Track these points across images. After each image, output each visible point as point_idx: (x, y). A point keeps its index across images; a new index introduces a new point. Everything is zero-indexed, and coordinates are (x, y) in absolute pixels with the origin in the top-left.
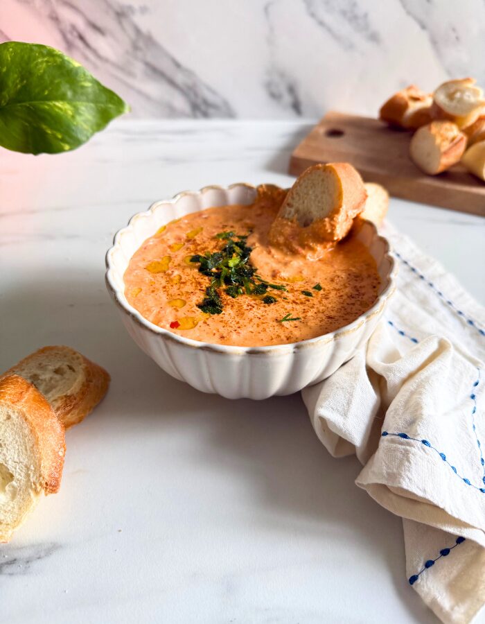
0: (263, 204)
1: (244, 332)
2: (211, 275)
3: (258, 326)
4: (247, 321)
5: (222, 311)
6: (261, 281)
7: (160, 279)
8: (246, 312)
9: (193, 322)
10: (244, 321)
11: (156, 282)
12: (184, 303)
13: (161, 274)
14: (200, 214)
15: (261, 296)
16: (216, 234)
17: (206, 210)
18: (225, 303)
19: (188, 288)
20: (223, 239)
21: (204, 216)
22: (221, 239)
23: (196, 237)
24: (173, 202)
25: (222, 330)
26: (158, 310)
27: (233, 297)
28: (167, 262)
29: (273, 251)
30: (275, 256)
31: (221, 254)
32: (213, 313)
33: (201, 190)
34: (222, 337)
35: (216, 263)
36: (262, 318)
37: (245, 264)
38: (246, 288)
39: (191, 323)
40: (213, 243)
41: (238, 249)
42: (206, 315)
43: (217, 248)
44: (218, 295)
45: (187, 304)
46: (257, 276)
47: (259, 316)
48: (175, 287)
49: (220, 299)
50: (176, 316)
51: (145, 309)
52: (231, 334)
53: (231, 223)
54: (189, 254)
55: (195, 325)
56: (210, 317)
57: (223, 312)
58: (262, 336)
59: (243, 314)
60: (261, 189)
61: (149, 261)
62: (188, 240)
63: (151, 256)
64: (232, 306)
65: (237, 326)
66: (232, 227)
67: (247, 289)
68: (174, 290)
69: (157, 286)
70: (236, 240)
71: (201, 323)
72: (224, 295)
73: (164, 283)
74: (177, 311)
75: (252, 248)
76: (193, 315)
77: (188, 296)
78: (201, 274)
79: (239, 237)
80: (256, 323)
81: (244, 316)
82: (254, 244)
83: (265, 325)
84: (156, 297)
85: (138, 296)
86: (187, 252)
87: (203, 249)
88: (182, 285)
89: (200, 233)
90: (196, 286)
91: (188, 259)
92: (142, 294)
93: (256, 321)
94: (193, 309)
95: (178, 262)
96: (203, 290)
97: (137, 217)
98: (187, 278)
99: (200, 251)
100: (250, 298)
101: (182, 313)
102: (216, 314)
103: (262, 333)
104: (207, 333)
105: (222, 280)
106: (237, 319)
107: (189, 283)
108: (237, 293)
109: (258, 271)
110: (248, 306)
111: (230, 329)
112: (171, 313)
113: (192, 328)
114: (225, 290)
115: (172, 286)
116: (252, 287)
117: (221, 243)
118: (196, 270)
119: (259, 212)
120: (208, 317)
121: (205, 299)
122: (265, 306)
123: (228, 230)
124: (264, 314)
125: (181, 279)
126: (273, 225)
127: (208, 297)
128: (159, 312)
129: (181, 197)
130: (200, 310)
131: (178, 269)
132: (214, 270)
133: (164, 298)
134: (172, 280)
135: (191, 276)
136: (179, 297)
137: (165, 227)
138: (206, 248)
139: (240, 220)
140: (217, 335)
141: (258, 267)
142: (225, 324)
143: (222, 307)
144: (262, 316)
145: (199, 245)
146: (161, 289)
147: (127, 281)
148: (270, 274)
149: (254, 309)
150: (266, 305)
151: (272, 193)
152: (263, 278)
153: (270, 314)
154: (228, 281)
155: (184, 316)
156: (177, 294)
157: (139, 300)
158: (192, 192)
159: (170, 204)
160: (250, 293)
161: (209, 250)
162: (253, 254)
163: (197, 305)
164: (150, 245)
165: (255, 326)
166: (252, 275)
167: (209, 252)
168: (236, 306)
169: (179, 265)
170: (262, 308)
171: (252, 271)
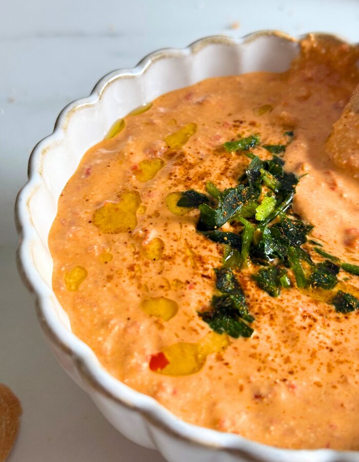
0: (309, 73)
1: (302, 384)
2: (222, 241)
3: (330, 368)
4: (305, 356)
5: (252, 331)
6: (324, 255)
7: (121, 248)
8: (302, 333)
9: (196, 356)
10: (301, 356)
11: (115, 256)
12: (175, 309)
13: (123, 237)
14: (187, 94)
15: (326, 292)
16: (223, 141)
17: (200, 84)
18: (256, 309)
19: (180, 270)
20: (238, 153)
21: (195, 99)
22: (233, 154)
23: (185, 148)
24: (138, 72)
25: (256, 377)
26: (123, 326)
27: (272, 294)
28: (133, 204)
29: (341, 182)
30: (345, 195)
31: (239, 193)
32: (235, 336)
33: (191, 46)
34: (258, 397)
35: (230, 212)
36: (336, 349)
37: (287, 212)
38: (295, 272)
39: (190, 357)
40: (220, 163)
41: (270, 179)
42: (221, 339)
43: (228, 174)
44: (239, 289)
45: (180, 312)
46: (313, 243)
47: (329, 343)
48: (154, 268)
49: (245, 299)
50: (160, 339)
51: (96, 320)
52: (276, 388)
53: (249, 116)
54: (174, 189)
55: (200, 364)
56: (230, 343)
57: (255, 333)
58: (341, 394)
59: (296, 338)
60: (306, 44)
61: (98, 204)
62: (170, 155)
63: (101, 192)
64: (272, 318)
65: (287, 367)
66: (253, 124)
67: (298, 274)
68: (151, 275)
69: (117, 264)
70: (263, 155)
71: (211, 360)
72: (252, 290)
73: (130, 259)
74: (161, 327)
75: (298, 174)
76: (193, 339)
77: (180, 292)
78: (201, 237)
79: (269, 148)
80: (325, 361)
81: (299, 345)
82: (299, 166)
83: (344, 368)
84: (117, 291)
85: (80, 289)
86: (169, 182)
87: (201, 177)
88: (166, 263)
89: (191, 139)
90: (194, 267)
91: (174, 199)
92: (88, 284)
93: (324, 355)
94: (193, 324)
95: (155, 208)
96: (208, 277)
97: (73, 111)
98: (175, 244)
99: (196, 182)
100: (304, 298)
101: (171, 334)
102: (241, 339)
103: (340, 387)
104: (227, 386)
105: (246, 253)
106: (285, 351)
107: (179, 260)
108: (278, 283)
109: (315, 231)
110: (304, 317)
111: (272, 375)
112: (149, 332)
113: (194, 371)
114: (253, 278)
115: (146, 264)
116: (306, 269)
117: (235, 162)
118: (192, 228)
119: (303, 92)
120: (224, 343)
121: (216, 300)
122: (338, 319)
123: (246, 132)
124: (339, 338)
125: (162, 248)
126: (338, 126)
127: (220, 294)
128: (125, 330)
129: (153, 62)
130: (206, 326)
131: (156, 225)
132: (227, 227)
133: (133, 295)
134: (145, 250)
135: (183, 241)
136: (161, 293)
137: (122, 123)
138: (207, 174)
139: (266, 108)
140: (248, 392)
141: (314, 222)
142: (262, 363)
143: (250, 319)
144: (337, 344)
145: (192, 166)
146: (125, 271)
147: (57, 251)
148: (339, 237)
149: (318, 327)
150: (341, 315)
151: (328, 51)
152: (326, 249)
153: (351, 337)
154: (257, 255)
155: (175, 340)
156: (157, 285)
157: (83, 298)
158: (175, 52)
159: (133, 77)
160: (306, 283)
161: (213, 178)
162: (300, 190)
163: (200, 315)
164: (97, 165)
165: (324, 369)
166: (304, 240)
167: (211, 183)
168: (279, 319)
169: (157, 214)
170: (334, 324)
171: (304, 230)
